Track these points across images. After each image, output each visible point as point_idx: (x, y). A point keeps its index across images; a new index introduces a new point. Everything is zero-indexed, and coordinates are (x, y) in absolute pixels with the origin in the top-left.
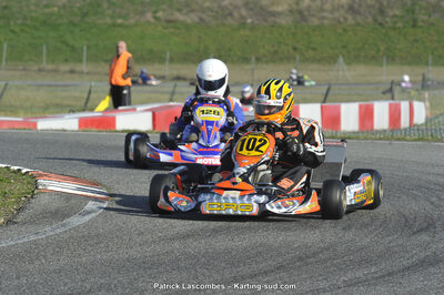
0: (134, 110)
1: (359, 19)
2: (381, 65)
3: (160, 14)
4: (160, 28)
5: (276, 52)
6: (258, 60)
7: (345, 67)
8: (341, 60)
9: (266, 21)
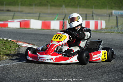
5: (41, 3)
6: (35, 5)
7: (65, 9)
8: (64, 6)
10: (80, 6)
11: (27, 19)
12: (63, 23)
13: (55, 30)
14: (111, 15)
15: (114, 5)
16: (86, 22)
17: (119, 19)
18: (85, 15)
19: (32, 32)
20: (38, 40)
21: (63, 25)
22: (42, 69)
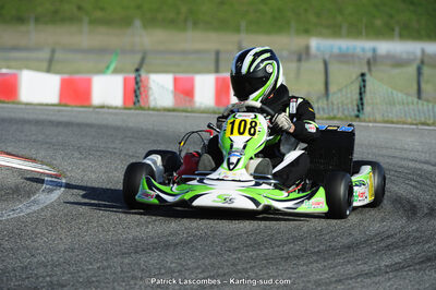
5: (56, 12)
6: (37, 20)
8: (138, 23)
10: (196, 24)
11: (8, 67)
12: (137, 83)
13: (109, 107)
14: (304, 57)
15: (313, 19)
16: (217, 79)
17: (332, 68)
18: (213, 56)
19: (26, 116)
20: (46, 143)
21: (135, 92)
22: (62, 247)
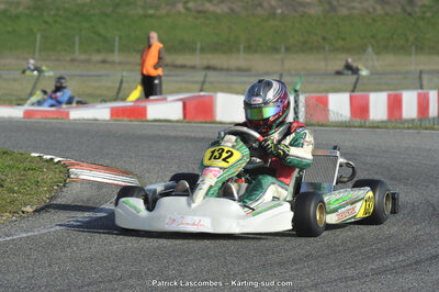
0: (165, 99)
1: (388, 9)
2: (410, 55)
3: (190, 5)
4: (190, 19)
5: (305, 43)
6: (287, 50)
7: (375, 57)
8: (370, 50)
9: (296, 11)
